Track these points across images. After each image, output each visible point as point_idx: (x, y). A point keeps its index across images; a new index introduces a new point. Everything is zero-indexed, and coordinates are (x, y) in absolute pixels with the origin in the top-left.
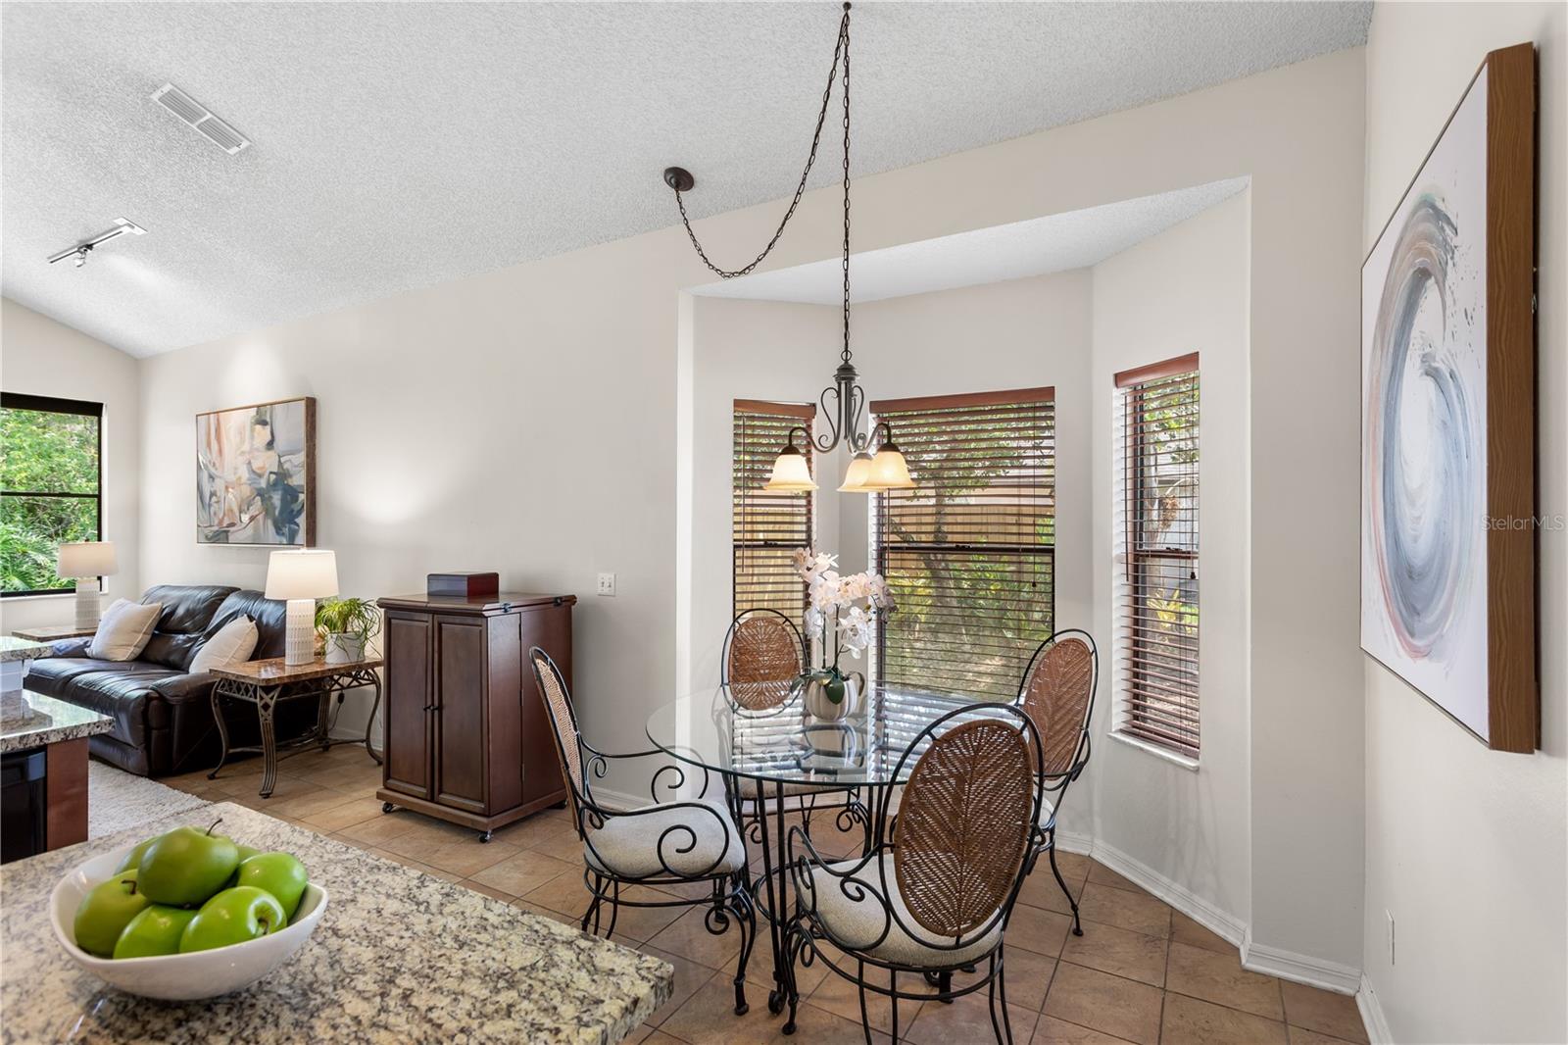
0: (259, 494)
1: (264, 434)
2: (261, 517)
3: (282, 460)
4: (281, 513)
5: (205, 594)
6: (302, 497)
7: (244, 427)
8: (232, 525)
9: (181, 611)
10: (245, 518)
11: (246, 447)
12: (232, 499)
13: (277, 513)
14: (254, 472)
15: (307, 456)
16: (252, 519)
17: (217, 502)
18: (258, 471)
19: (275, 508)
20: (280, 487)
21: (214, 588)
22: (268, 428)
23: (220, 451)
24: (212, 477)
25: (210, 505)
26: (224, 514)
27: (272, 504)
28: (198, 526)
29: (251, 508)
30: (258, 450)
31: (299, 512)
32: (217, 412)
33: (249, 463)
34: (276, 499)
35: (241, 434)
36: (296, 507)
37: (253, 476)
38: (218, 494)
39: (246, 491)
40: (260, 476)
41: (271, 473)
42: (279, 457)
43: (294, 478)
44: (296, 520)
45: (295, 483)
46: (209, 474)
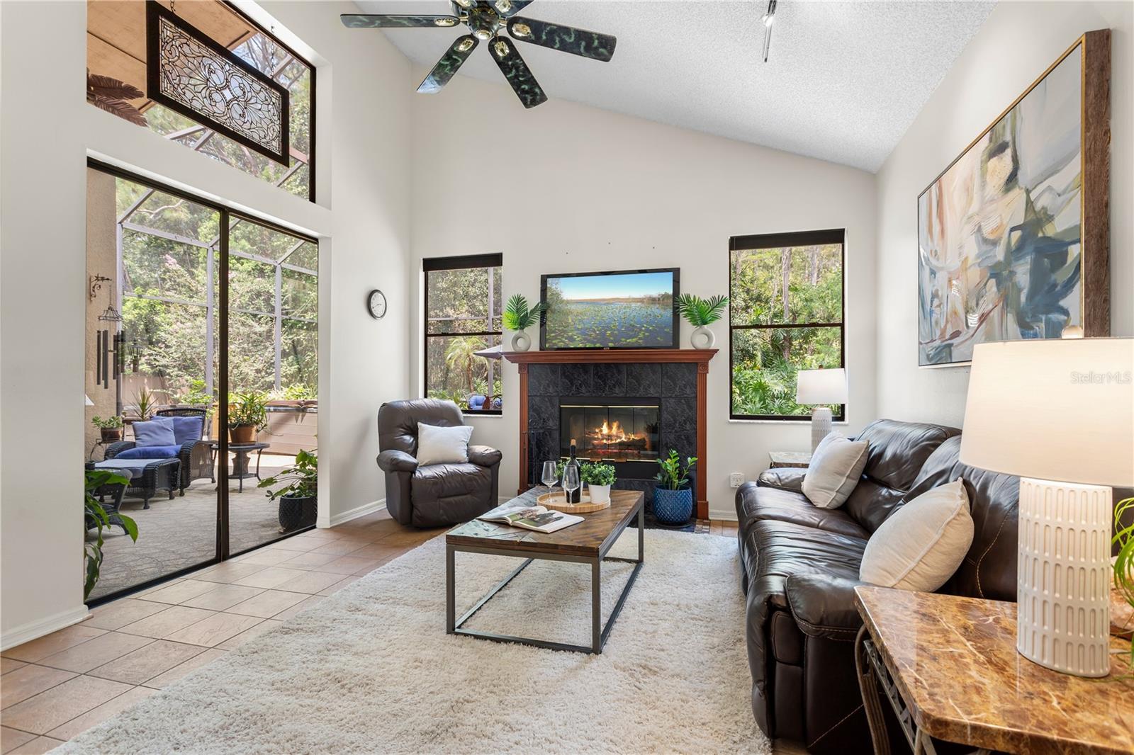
0: (992, 276)
1: (1003, 165)
2: (995, 314)
3: (1033, 196)
4: (1031, 297)
5: (918, 433)
6: (1076, 251)
7: (972, 178)
8: (956, 334)
9: (888, 454)
10: (973, 320)
11: (975, 206)
12: (956, 296)
13: (1023, 298)
14: (985, 241)
15: (1088, 159)
16: (983, 318)
17: (939, 306)
18: (991, 237)
19: (1020, 290)
20: (1029, 248)
21: (930, 426)
22: (1009, 152)
24: (933, 273)
25: (931, 312)
26: (947, 322)
27: (1015, 285)
28: (920, 343)
29: (981, 302)
30: (992, 200)
31: (1069, 285)
32: (940, 176)
33: (979, 229)
34: (1022, 274)
35: (968, 190)
36: (1061, 276)
37: (985, 248)
38: (940, 293)
39: (975, 275)
40: (994, 243)
41: (1013, 229)
42: (1028, 192)
43: (1057, 220)
44: (1062, 303)
45: (1059, 229)
46: (931, 269)
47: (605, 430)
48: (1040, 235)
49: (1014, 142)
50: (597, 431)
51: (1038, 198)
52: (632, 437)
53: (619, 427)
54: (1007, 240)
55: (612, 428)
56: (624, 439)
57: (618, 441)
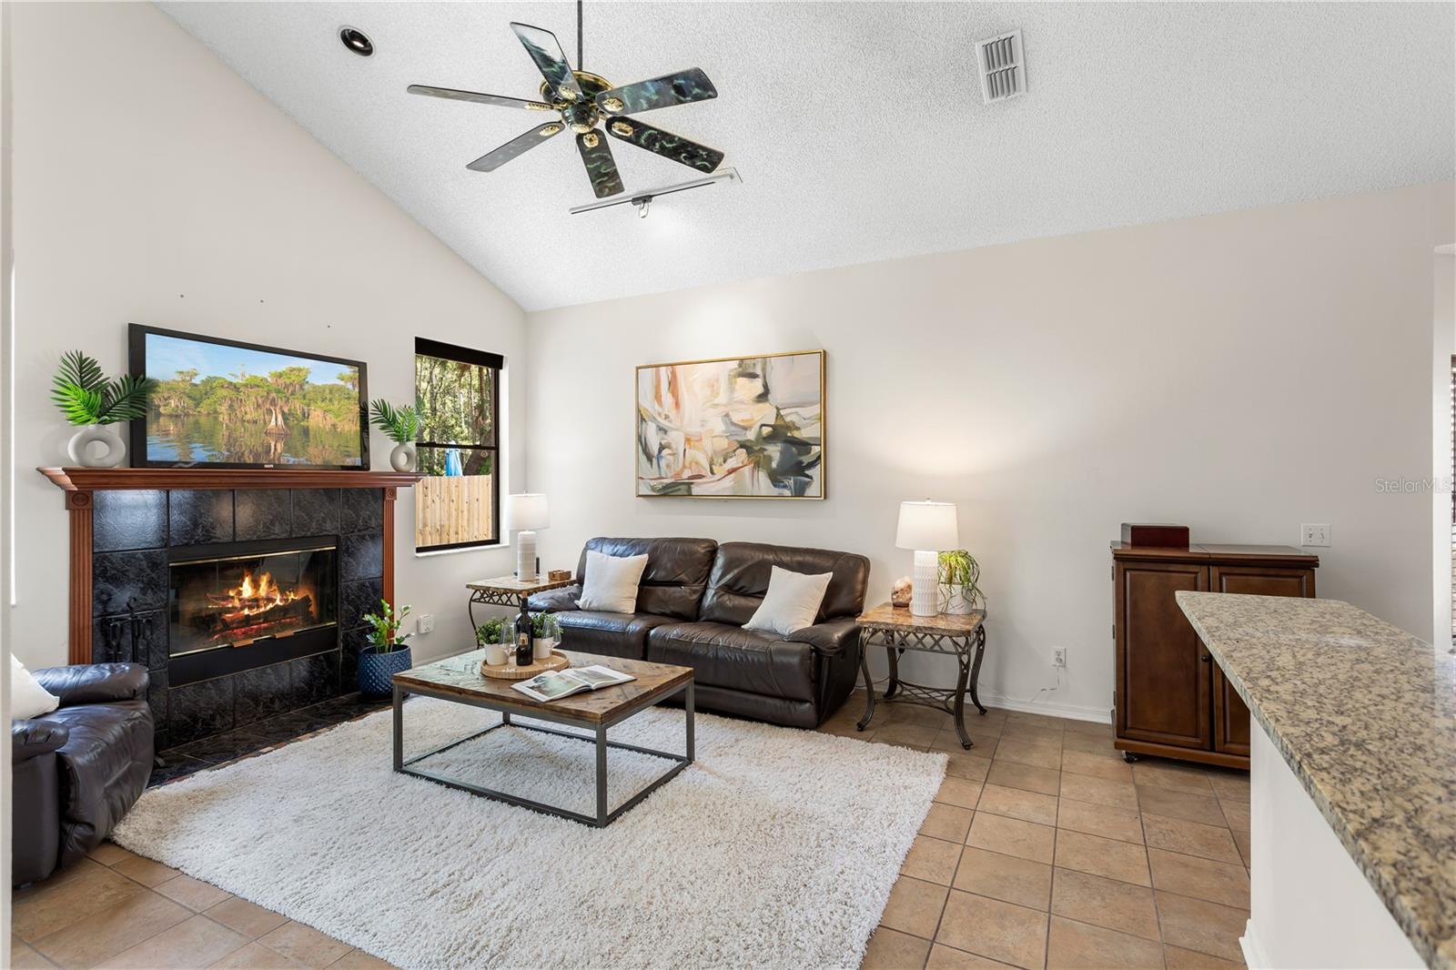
0: (743, 447)
1: (752, 386)
2: (746, 470)
3: (782, 412)
4: (780, 465)
6: (818, 449)
7: (717, 380)
8: (699, 477)
10: (721, 470)
11: (721, 400)
12: (697, 452)
13: (774, 465)
14: (734, 424)
15: (825, 409)
16: (733, 470)
17: (672, 455)
18: (742, 424)
19: (771, 460)
20: (781, 439)
22: (759, 380)
23: (677, 405)
24: (662, 429)
25: (659, 457)
26: (685, 467)
27: (766, 456)
28: (639, 478)
29: (729, 461)
30: (742, 403)
31: (812, 464)
32: (671, 365)
33: (727, 415)
34: (773, 452)
35: (712, 386)
36: (807, 459)
37: (733, 428)
38: (674, 446)
39: (722, 443)
40: (745, 429)
41: (764, 425)
42: (778, 409)
43: (801, 430)
44: (807, 471)
45: (805, 436)
46: (658, 426)
47: (247, 590)
48: (789, 434)
49: (765, 377)
50: (232, 593)
51: (789, 414)
52: (292, 596)
53: (270, 583)
54: (758, 430)
55: (260, 586)
56: (278, 602)
57: (271, 606)
